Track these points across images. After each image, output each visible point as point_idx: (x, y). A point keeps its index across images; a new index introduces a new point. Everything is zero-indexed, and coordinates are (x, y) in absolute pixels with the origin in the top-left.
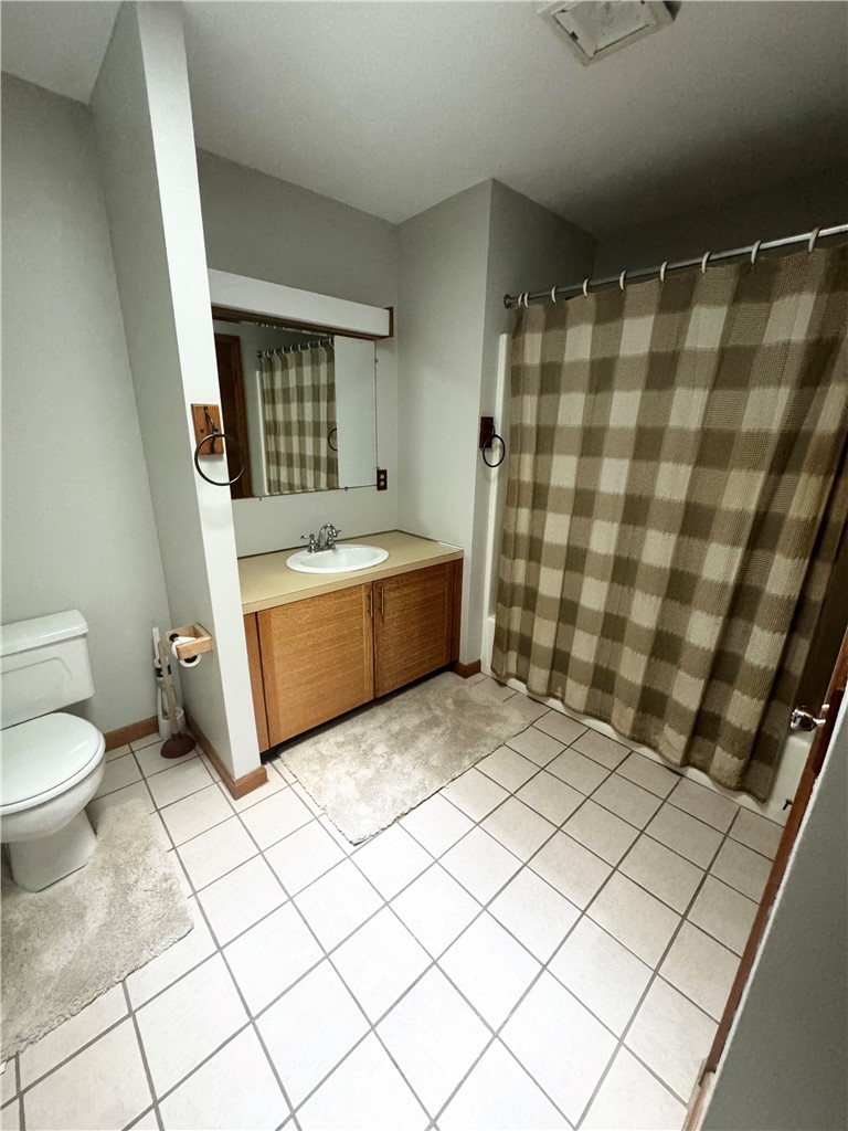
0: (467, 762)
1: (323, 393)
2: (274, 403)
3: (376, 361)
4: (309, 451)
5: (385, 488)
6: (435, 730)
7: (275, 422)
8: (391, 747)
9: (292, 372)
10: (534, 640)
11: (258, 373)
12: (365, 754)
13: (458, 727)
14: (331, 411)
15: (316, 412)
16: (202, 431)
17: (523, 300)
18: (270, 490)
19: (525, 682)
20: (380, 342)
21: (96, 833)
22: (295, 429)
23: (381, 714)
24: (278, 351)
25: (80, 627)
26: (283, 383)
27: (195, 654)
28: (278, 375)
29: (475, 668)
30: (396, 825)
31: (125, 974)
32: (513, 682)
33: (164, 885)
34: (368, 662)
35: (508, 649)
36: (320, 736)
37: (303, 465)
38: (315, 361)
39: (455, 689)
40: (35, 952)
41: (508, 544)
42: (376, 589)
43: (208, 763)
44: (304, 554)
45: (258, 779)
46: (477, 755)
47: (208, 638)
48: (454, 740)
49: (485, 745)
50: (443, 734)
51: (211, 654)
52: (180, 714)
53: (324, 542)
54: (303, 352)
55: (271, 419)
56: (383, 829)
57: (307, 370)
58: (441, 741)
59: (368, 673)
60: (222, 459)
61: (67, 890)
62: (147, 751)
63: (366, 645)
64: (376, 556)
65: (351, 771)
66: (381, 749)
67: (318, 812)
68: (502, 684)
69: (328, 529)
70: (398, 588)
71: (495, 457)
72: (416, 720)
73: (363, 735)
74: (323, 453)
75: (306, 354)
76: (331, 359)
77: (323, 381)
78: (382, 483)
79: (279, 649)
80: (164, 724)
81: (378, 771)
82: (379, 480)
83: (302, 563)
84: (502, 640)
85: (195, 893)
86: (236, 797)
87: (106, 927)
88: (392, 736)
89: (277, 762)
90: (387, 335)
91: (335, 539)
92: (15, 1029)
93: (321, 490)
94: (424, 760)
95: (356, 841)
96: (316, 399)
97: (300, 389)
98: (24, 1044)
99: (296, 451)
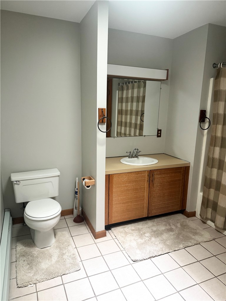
0: (181, 246)
1: (141, 99)
2: (122, 103)
3: (161, 88)
4: (133, 121)
5: (160, 136)
6: (171, 233)
7: (122, 110)
8: (152, 235)
9: (130, 91)
10: (218, 204)
11: (117, 91)
12: (142, 234)
13: (181, 234)
14: (143, 106)
15: (137, 106)
16: (100, 116)
17: (220, 65)
18: (117, 135)
19: (214, 223)
20: (162, 81)
21: (55, 237)
22: (129, 112)
23: (150, 223)
24: (126, 83)
25: (58, 173)
26: (126, 95)
27: (90, 185)
28: (125, 92)
29: (193, 214)
30: (149, 259)
31: (62, 274)
32: (209, 223)
33: (73, 256)
34: (146, 202)
35: (207, 207)
36: (126, 226)
37: (130, 127)
38: (139, 87)
39: (182, 220)
40: (40, 262)
41: (210, 162)
42: (151, 173)
43: (87, 227)
44: (127, 159)
45: (103, 235)
46: (186, 245)
47: (94, 180)
48: (178, 237)
49: (191, 242)
50: (174, 235)
51: (94, 185)
53: (135, 155)
54: (135, 84)
55: (120, 109)
56: (145, 259)
57: (136, 91)
58: (172, 237)
59: (146, 205)
60: (105, 124)
61: (47, 250)
62: (70, 219)
63: (146, 194)
64: (153, 161)
65: (136, 239)
66: (147, 235)
67: (122, 249)
68: (205, 223)
69: (136, 150)
70: (160, 174)
71: (206, 126)
72: (163, 228)
73: (142, 229)
74: (139, 122)
75: (136, 84)
76: (145, 86)
77: (141, 95)
78: (159, 135)
79: (115, 190)
80: (75, 211)
81: (145, 241)
82: (158, 133)
83: (126, 161)
84: (206, 203)
85: (82, 261)
86: (96, 239)
87: (57, 262)
88: (153, 231)
89: (110, 231)
90: (166, 79)
91: (139, 154)
92: (35, 277)
93: (136, 136)
94: (164, 242)
95: (134, 260)
96: (138, 101)
97: (132, 98)
98: (38, 282)
99: (128, 121)
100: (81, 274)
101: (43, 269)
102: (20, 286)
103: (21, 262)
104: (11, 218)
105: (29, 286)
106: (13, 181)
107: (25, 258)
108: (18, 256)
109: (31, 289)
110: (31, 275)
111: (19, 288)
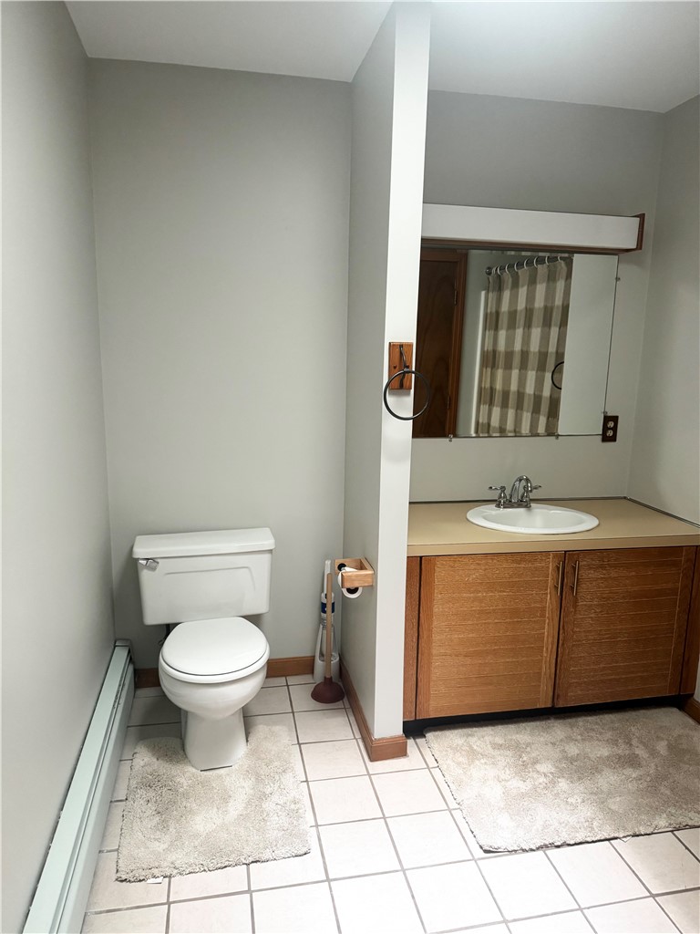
0: (662, 822)
1: (556, 317)
2: (496, 329)
3: (617, 279)
4: (530, 389)
5: (613, 439)
6: (629, 771)
7: (494, 352)
8: (561, 770)
9: (523, 291)
11: (483, 293)
12: (525, 765)
13: (665, 778)
14: (561, 339)
15: (545, 339)
16: (395, 367)
18: (477, 432)
20: (623, 256)
21: (247, 741)
22: (517, 360)
23: (559, 729)
24: (511, 266)
25: (268, 542)
26: (510, 305)
27: (356, 585)
28: (507, 294)
30: (540, 853)
31: (251, 859)
33: (293, 806)
34: (547, 655)
36: (474, 729)
37: (519, 407)
38: (551, 278)
39: (676, 732)
40: (192, 813)
42: (569, 561)
43: (352, 719)
44: (491, 510)
45: (396, 750)
46: (680, 819)
47: (370, 572)
48: (652, 788)
50: (639, 779)
51: (372, 588)
52: (335, 660)
53: (518, 497)
54: (539, 266)
55: (491, 348)
56: (524, 851)
57: (541, 289)
58: (632, 786)
59: (547, 669)
60: (409, 394)
61: (220, 776)
62: (300, 689)
63: (548, 631)
64: (581, 522)
65: (503, 777)
66: (545, 767)
67: (453, 805)
69: (523, 483)
70: (602, 567)
72: (605, 751)
73: (528, 745)
74: (546, 392)
75: (542, 270)
76: (569, 276)
77: (558, 302)
78: (610, 433)
79: (441, 606)
80: (319, 664)
81: (535, 788)
82: (605, 428)
83: (486, 518)
85: (317, 826)
86: (372, 759)
87: (243, 818)
88: (566, 758)
89: (420, 741)
90: (631, 243)
91: (532, 496)
92: (172, 857)
93: (538, 435)
94: (600, 799)
95: (488, 848)
96: (547, 323)
97: (529, 312)
98: (176, 871)
99: (514, 387)
100: (310, 868)
101: (197, 836)
102: (124, 877)
103: (139, 804)
104: (131, 668)
105: (149, 881)
106: (138, 559)
107: (151, 794)
108: (134, 783)
109: (153, 890)
110: (160, 847)
111: (122, 881)
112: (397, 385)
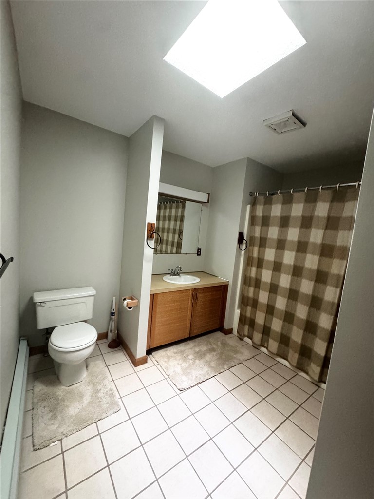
0: (226, 367)
1: (179, 219)
4: (170, 239)
5: (200, 255)
6: (213, 353)
8: (195, 357)
9: (168, 210)
10: (256, 320)
12: (185, 357)
13: (223, 353)
14: (181, 225)
15: (175, 225)
16: (149, 231)
17: (256, 194)
19: (251, 339)
20: (203, 204)
21: (87, 370)
22: (166, 230)
23: (191, 344)
24: (164, 203)
25: (94, 292)
26: (164, 214)
27: (132, 306)
29: (230, 331)
30: (196, 386)
31: (97, 420)
32: (246, 339)
34: (189, 321)
35: (245, 324)
36: (167, 348)
37: (167, 244)
38: (177, 207)
39: (221, 339)
40: (67, 407)
41: (246, 281)
42: (196, 292)
43: (125, 352)
44: (169, 276)
45: (144, 361)
46: (230, 365)
47: (137, 301)
48: (220, 358)
49: (234, 362)
50: (216, 355)
51: (137, 307)
53: (176, 273)
56: (192, 387)
57: (174, 210)
58: (215, 358)
59: (188, 325)
60: (154, 240)
61: (77, 387)
62: (103, 345)
63: (189, 314)
64: (195, 280)
65: (180, 363)
66: (191, 357)
67: (166, 377)
68: (242, 339)
69: (179, 268)
70: (202, 293)
71: (244, 247)
72: (205, 348)
73: (184, 350)
74: (176, 240)
75: (174, 205)
76: (184, 207)
77: (179, 214)
78: (199, 253)
79: (159, 310)
80: (110, 335)
81: (190, 365)
82: (198, 252)
83: (169, 279)
84: (242, 319)
85: (121, 398)
86: (136, 366)
87: (90, 403)
88: (196, 353)
89: (151, 356)
90: (207, 201)
91: (181, 272)
92: (61, 430)
93: (173, 253)
94: (208, 363)
95: (181, 389)
96: (176, 220)
97: (170, 217)
98: (64, 436)
100: (122, 416)
101: (71, 417)
102: (38, 448)
103: (40, 411)
104: (28, 348)
105: (51, 445)
106: (37, 303)
107: (45, 403)
108: (36, 400)
109: (55, 448)
110: (54, 427)
111: (36, 450)
112: (150, 237)
